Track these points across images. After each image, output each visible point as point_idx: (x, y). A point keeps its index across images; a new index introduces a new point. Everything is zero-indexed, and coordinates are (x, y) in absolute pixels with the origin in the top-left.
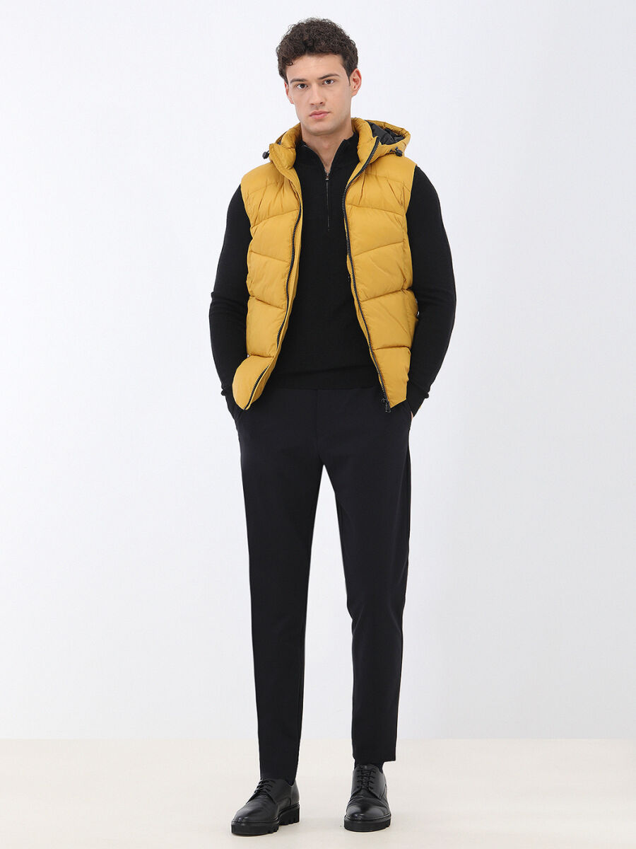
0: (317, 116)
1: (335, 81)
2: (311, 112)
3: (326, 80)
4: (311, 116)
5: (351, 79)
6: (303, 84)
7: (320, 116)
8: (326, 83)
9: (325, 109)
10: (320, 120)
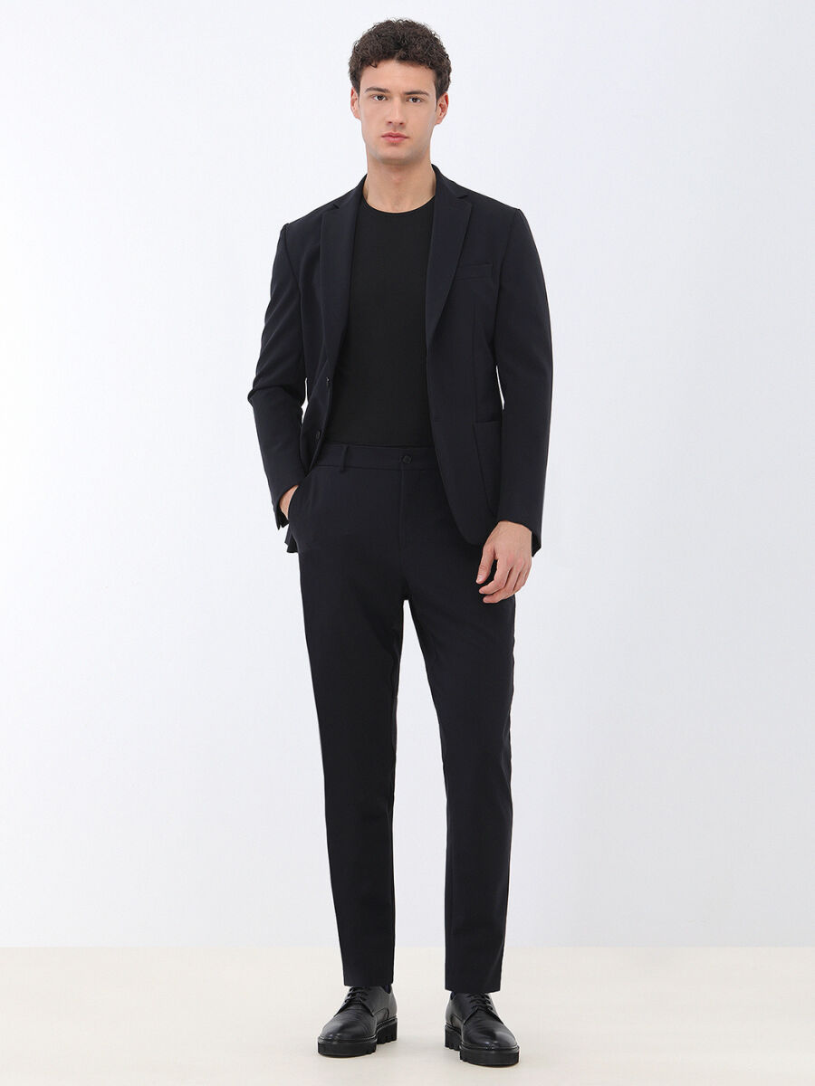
0: (392, 139)
1: (422, 100)
2: (385, 133)
3: (413, 97)
4: (383, 137)
5: (439, 102)
6: (382, 95)
7: (396, 139)
8: (411, 100)
9: (404, 133)
10: (394, 144)
